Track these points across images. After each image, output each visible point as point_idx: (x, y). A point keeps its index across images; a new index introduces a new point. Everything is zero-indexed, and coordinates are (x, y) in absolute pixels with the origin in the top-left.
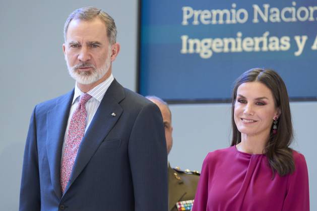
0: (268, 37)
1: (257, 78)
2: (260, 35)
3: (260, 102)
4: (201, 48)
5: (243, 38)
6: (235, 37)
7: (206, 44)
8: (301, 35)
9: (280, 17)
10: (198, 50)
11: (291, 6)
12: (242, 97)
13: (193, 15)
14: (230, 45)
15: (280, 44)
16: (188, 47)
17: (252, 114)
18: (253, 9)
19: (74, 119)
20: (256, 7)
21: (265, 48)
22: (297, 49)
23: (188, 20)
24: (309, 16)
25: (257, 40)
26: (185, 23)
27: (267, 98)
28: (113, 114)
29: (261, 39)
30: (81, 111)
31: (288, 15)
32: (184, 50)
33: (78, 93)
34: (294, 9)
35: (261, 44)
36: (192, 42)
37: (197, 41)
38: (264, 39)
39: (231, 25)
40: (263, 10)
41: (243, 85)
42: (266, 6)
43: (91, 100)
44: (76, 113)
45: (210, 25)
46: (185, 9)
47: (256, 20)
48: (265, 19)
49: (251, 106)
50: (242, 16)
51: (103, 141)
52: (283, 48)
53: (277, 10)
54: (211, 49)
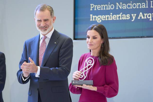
0: (122, 15)
1: (93, 29)
2: (119, 14)
3: (94, 38)
4: (97, 19)
5: (113, 15)
6: (110, 15)
7: (99, 17)
8: (134, 14)
9: (126, 7)
10: (96, 20)
11: (130, 3)
12: (88, 36)
13: (94, 7)
14: (108, 18)
15: (126, 17)
16: (92, 19)
17: (92, 42)
18: (116, 4)
19: (42, 46)
20: (117, 3)
21: (121, 19)
22: (133, 19)
23: (92, 8)
24: (137, 7)
25: (118, 16)
26: (91, 10)
27: (97, 36)
28: (55, 43)
29: (119, 15)
30: (44, 43)
31: (129, 6)
32: (91, 20)
33: (42, 36)
34: (131, 4)
35: (119, 17)
36: (94, 17)
37: (96, 16)
38: (121, 15)
39: (108, 10)
40: (120, 4)
41: (89, 31)
42: (121, 3)
43: (47, 38)
44: (42, 44)
45: (101, 10)
46: (91, 5)
47: (117, 8)
48: (121, 8)
49: (91, 39)
50: (112, 7)
51: (52, 52)
52: (127, 18)
53: (125, 4)
54: (101, 19)
